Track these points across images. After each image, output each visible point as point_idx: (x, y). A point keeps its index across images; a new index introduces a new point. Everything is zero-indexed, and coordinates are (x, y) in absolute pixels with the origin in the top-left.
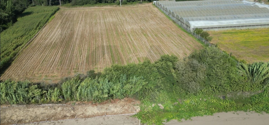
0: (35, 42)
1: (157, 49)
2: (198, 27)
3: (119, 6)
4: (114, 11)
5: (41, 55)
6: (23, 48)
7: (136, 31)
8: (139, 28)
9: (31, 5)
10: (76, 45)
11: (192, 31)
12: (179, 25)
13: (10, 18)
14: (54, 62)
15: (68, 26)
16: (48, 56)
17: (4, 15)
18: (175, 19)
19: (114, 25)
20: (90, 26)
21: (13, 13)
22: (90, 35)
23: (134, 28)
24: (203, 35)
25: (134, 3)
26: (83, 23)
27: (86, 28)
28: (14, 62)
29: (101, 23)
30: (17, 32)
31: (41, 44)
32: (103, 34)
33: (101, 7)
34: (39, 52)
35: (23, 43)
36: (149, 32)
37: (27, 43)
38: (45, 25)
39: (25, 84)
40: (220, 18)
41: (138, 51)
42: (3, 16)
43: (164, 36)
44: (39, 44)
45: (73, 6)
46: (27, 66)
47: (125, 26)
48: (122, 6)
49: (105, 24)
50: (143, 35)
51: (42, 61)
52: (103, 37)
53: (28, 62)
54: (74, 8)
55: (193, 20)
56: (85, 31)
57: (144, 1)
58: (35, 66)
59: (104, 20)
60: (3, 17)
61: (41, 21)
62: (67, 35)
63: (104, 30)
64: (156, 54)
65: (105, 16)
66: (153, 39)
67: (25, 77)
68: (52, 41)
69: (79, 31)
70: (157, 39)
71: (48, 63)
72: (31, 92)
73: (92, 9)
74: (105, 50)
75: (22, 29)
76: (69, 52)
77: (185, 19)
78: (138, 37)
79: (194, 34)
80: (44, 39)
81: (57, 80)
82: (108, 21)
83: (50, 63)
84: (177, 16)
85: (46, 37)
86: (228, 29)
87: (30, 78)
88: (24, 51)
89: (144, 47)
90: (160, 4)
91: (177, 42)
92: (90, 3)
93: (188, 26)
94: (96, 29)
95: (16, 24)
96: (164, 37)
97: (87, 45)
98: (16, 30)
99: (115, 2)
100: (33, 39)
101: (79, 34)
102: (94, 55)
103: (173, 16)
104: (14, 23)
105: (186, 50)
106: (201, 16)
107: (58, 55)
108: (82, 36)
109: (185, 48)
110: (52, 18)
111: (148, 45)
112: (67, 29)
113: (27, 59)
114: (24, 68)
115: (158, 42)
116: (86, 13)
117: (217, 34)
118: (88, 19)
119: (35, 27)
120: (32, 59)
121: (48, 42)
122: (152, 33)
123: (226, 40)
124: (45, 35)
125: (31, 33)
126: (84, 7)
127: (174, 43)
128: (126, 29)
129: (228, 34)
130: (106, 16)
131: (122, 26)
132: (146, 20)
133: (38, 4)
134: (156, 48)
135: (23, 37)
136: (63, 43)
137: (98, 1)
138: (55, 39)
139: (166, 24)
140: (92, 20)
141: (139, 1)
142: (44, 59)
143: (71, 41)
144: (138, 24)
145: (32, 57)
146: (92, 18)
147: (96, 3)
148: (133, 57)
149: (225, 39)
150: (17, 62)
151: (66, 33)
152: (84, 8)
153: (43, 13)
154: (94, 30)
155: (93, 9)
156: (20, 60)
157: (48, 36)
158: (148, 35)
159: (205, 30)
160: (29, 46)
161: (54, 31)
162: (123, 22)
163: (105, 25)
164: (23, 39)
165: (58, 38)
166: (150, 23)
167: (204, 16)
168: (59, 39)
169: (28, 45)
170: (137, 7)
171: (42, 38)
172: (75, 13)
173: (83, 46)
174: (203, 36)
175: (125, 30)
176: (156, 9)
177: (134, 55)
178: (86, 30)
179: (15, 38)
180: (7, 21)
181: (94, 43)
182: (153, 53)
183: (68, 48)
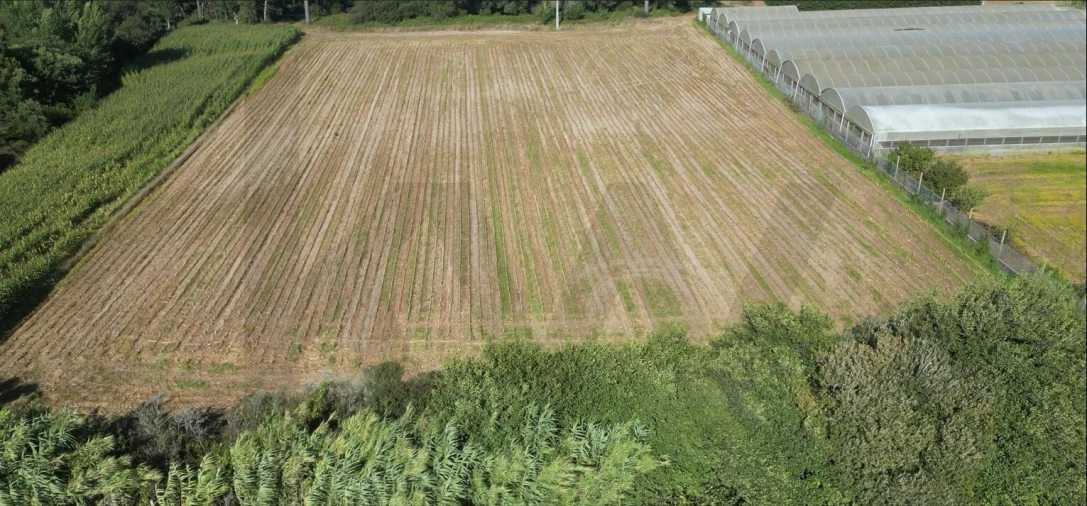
0: (177, 184)
1: (712, 239)
2: (909, 134)
3: (547, 27)
4: (526, 50)
5: (189, 254)
6: (119, 214)
7: (619, 143)
8: (633, 129)
9: (193, 18)
10: (349, 209)
11: (878, 155)
12: (813, 118)
13: (89, 75)
14: (237, 288)
15: (324, 115)
16: (216, 255)
17: (62, 60)
18: (794, 93)
19: (523, 114)
20: (419, 118)
21: (104, 55)
22: (412, 158)
23: (609, 129)
24: (936, 178)
25: (614, 14)
26: (390, 100)
27: (401, 124)
28: (64, 281)
29: (469, 104)
30: (109, 136)
31: (197, 198)
32: (471, 155)
33: (475, 33)
34: (184, 238)
35: (123, 191)
36: (674, 151)
37: (141, 188)
38: (231, 106)
39: (57, 431)
40: (1012, 92)
41: (622, 245)
42: (58, 65)
43: (746, 173)
44: (191, 195)
45: (358, 26)
46: (115, 306)
47: (569, 119)
48: (563, 30)
49: (482, 110)
50: (648, 167)
51: (188, 281)
52: (471, 169)
53: (124, 287)
54: (363, 35)
55: (883, 102)
56: (396, 142)
57: (659, 8)
58: (151, 307)
59: (481, 91)
60: (57, 72)
61: (216, 90)
62: (316, 156)
63: (479, 137)
64: (708, 266)
65: (486, 72)
66: (694, 189)
67: (95, 367)
68: (249, 186)
69: (368, 140)
70: (713, 189)
71: (212, 297)
72: (80, 477)
73: (435, 38)
74: (474, 239)
75: (133, 123)
76: (311, 239)
77: (845, 95)
78: (624, 174)
79: (889, 168)
80: (215, 173)
81: (233, 393)
82: (498, 97)
83: (219, 294)
84: (808, 78)
85: (227, 163)
86: (1052, 150)
87: (117, 369)
88: (122, 229)
89: (652, 229)
90: (728, 21)
91: (811, 207)
92: (429, 15)
93: (862, 129)
94: (441, 131)
95: (111, 103)
96: (745, 178)
97: (395, 208)
98: (103, 128)
99: (533, 9)
100: (172, 173)
101: (365, 155)
102: (422, 259)
103: (789, 80)
104: (101, 97)
105: (857, 250)
106: (919, 82)
107: (260, 256)
108: (376, 166)
109: (850, 238)
110: (267, 75)
111: (673, 216)
112: (319, 127)
113: (125, 270)
114: (99, 315)
115: (721, 202)
116: (406, 58)
117: (1002, 173)
118: (416, 81)
119: (186, 119)
120: (145, 271)
121: (230, 188)
122: (692, 160)
123: (1049, 203)
124: (224, 155)
125: (164, 144)
126: (402, 31)
127: (793, 209)
128: (572, 137)
129: (1059, 175)
130: (493, 71)
131: (559, 120)
132: (665, 95)
133: (219, 16)
134: (709, 235)
135: (128, 162)
136: (290, 196)
137: (464, 7)
138: (262, 176)
139: (755, 115)
140: (429, 86)
141: (636, 8)
142: (199, 273)
143: (328, 186)
144: (627, 111)
145: (146, 262)
146: (431, 81)
147: (455, 14)
148: (598, 276)
149: (1046, 200)
150: (78, 285)
151: (314, 147)
152: (405, 34)
153: (229, 55)
154: (434, 134)
155: (440, 37)
156: (92, 271)
157: (234, 160)
158: (674, 165)
159: (941, 152)
160: (146, 203)
161: (263, 135)
162: (561, 101)
163: (483, 114)
164: (125, 171)
165: (273, 171)
166: (681, 108)
167: (934, 81)
168: (278, 173)
169: (142, 199)
170: (628, 34)
171: (209, 167)
172: (364, 56)
173: (378, 214)
174: (935, 183)
175: (570, 137)
176: (709, 44)
177: (603, 266)
178: (398, 134)
179: (93, 168)
180: (76, 87)
181: (425, 200)
182: (695, 262)
183: (312, 220)
